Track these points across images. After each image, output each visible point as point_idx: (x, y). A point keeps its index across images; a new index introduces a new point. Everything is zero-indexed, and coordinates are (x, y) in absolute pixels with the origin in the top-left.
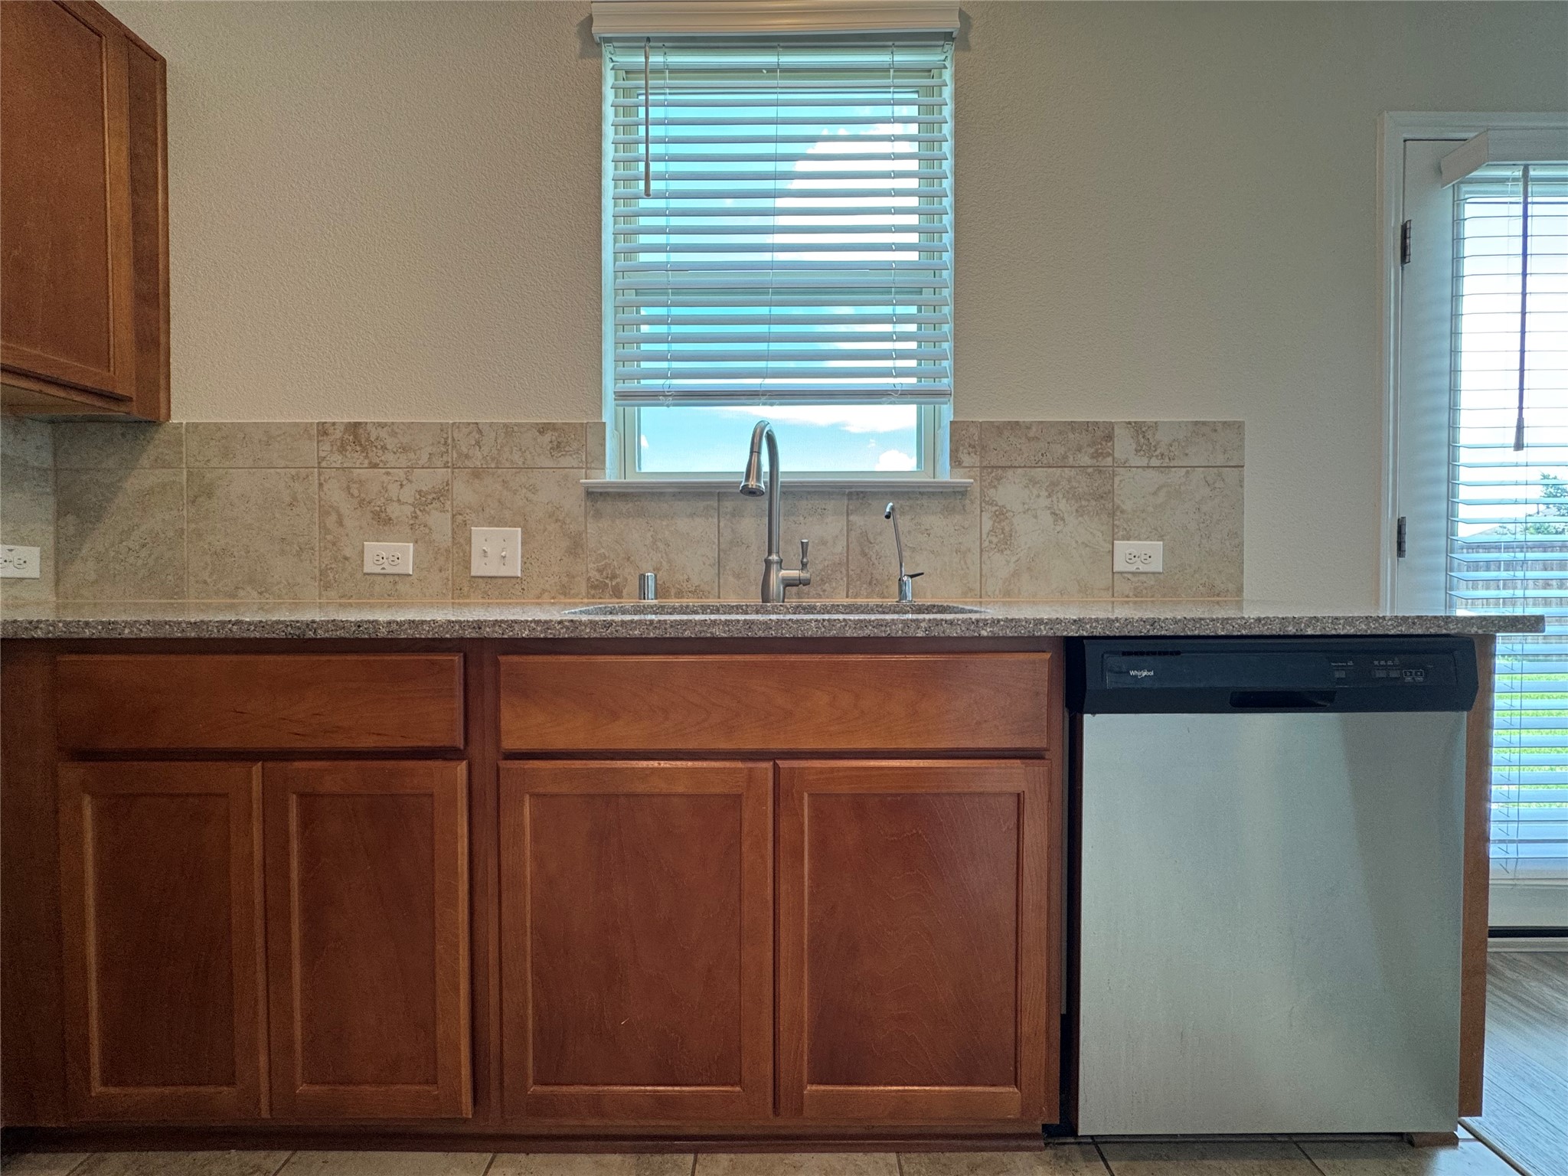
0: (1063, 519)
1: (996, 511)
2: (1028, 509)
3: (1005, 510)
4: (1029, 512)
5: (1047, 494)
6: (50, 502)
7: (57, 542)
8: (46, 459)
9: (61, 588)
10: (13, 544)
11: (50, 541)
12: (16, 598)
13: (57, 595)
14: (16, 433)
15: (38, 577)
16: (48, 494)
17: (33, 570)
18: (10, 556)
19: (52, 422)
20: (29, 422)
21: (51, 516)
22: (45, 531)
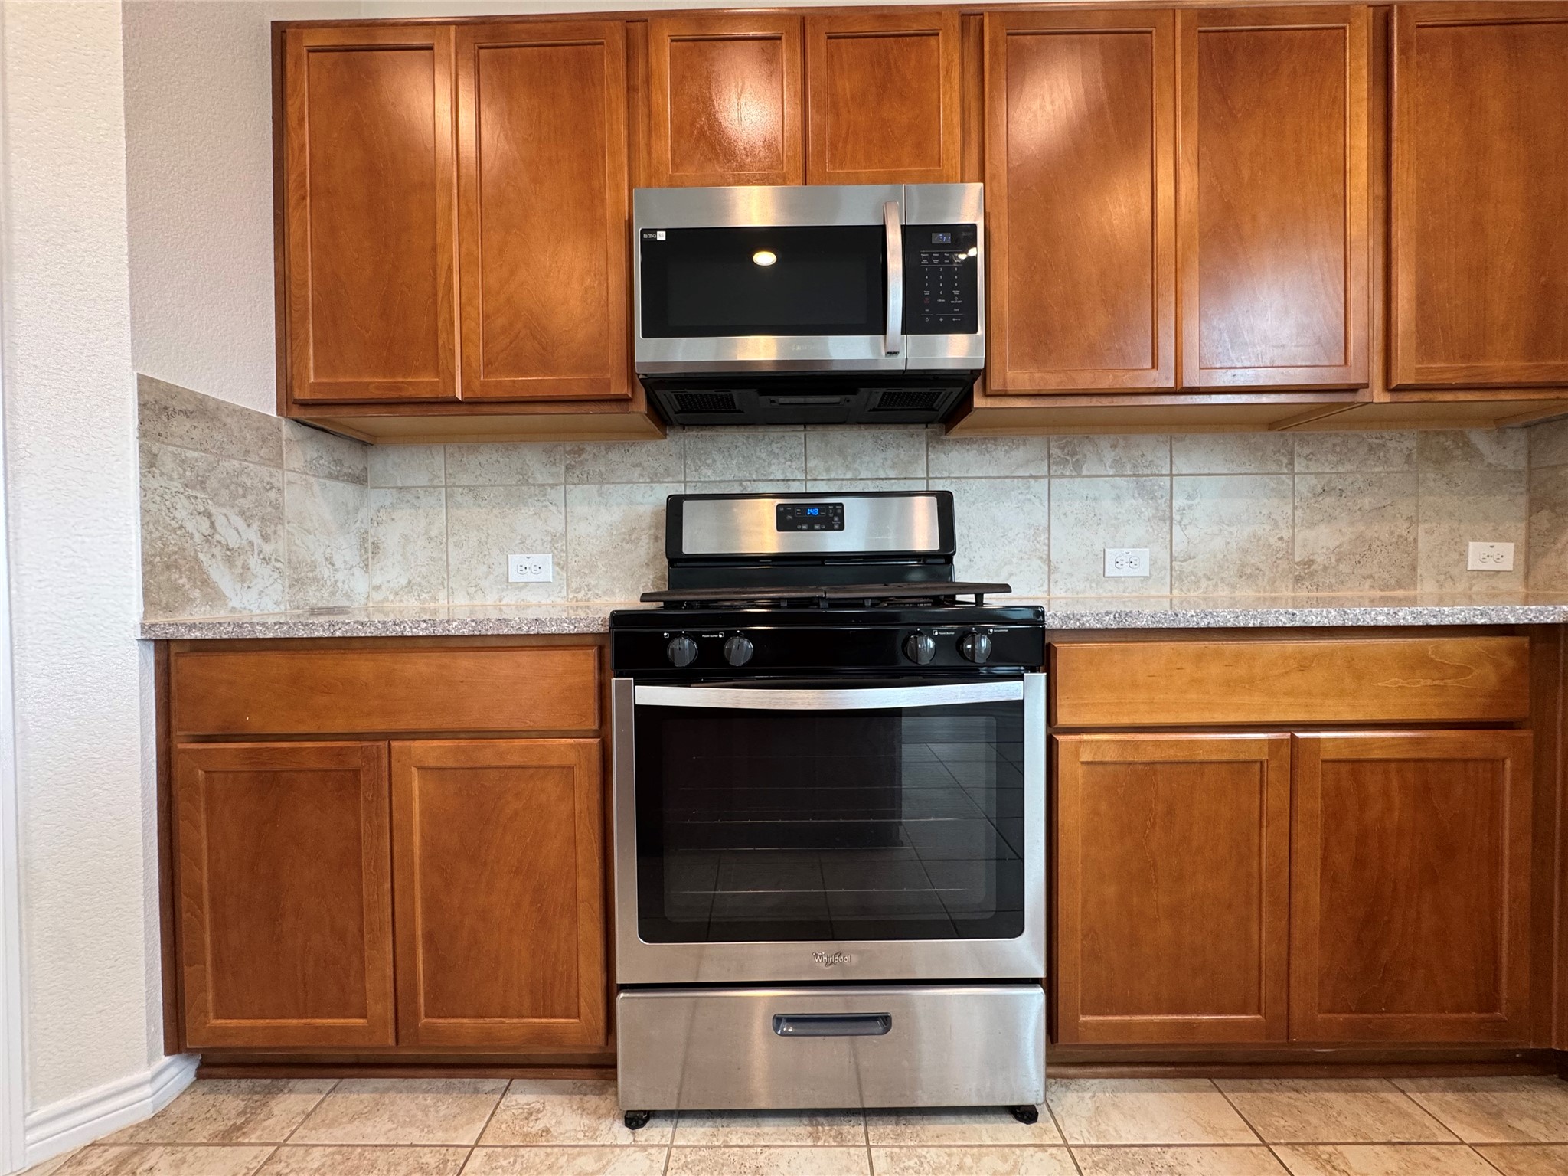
6: (1523, 500)
7: (1529, 536)
8: (1522, 463)
9: (1531, 582)
10: (1494, 541)
11: (1522, 538)
12: (1494, 588)
13: (1527, 586)
14: (1499, 443)
15: (1511, 569)
16: (1521, 493)
17: (1508, 564)
18: (1489, 552)
19: (1527, 426)
20: (1509, 430)
21: (1523, 513)
22: (1519, 530)
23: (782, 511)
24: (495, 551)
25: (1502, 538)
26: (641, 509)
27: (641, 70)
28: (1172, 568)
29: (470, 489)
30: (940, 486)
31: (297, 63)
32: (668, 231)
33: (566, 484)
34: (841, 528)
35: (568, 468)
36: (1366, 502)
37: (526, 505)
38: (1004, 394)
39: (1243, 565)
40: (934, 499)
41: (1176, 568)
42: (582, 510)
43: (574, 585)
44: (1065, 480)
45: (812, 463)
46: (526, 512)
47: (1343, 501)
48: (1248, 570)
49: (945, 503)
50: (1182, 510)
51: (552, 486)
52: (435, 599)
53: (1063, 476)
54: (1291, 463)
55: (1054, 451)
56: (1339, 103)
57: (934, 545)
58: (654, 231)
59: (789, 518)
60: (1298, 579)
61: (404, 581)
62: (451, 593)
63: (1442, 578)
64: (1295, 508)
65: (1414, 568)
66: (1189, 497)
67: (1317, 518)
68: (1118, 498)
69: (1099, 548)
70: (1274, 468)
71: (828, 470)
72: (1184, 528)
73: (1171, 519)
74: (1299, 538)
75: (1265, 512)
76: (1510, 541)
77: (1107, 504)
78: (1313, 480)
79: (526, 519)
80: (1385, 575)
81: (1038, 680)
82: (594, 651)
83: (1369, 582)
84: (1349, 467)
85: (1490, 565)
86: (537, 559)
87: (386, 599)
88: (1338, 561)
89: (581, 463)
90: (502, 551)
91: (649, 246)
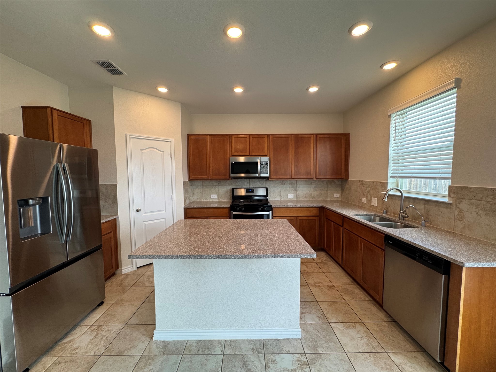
0: (480, 216)
1: (460, 210)
2: (469, 211)
3: (462, 210)
4: (469, 212)
5: (475, 208)
8: (341, 184)
17: (339, 197)
21: (341, 190)
22: (340, 192)
23: (246, 190)
24: (209, 194)
25: (338, 193)
26: (228, 189)
27: (231, 140)
28: (296, 197)
29: (206, 186)
30: (267, 187)
31: (190, 140)
32: (234, 162)
33: (218, 185)
34: (254, 192)
35: (219, 183)
36: (321, 188)
37: (213, 188)
38: (272, 179)
39: (305, 196)
40: (265, 189)
41: (297, 196)
42: (220, 189)
43: (219, 199)
44: (283, 185)
45: (250, 183)
46: (213, 189)
47: (318, 188)
48: (306, 197)
49: (267, 189)
50: (298, 189)
51: (217, 186)
52: (201, 200)
53: (282, 185)
54: (312, 184)
55: (282, 182)
56: (310, 146)
57: (265, 194)
58: (233, 162)
59: (247, 191)
60: (312, 198)
61: (197, 198)
62: (203, 200)
63: (331, 198)
64: (312, 189)
65: (327, 197)
66: (299, 188)
67: (315, 190)
68: (289, 188)
69: (287, 194)
70: (310, 184)
71: (252, 184)
72: (298, 191)
73: (296, 190)
74: (313, 193)
75: (308, 189)
76: (339, 193)
77: (288, 189)
78: (314, 186)
79: (213, 190)
80: (323, 198)
81: (271, 212)
82: (228, 209)
83: (321, 199)
84: (319, 184)
85: (337, 197)
86: (215, 195)
87: (195, 200)
88: (318, 196)
89: (220, 183)
90: (210, 194)
91: (232, 163)
